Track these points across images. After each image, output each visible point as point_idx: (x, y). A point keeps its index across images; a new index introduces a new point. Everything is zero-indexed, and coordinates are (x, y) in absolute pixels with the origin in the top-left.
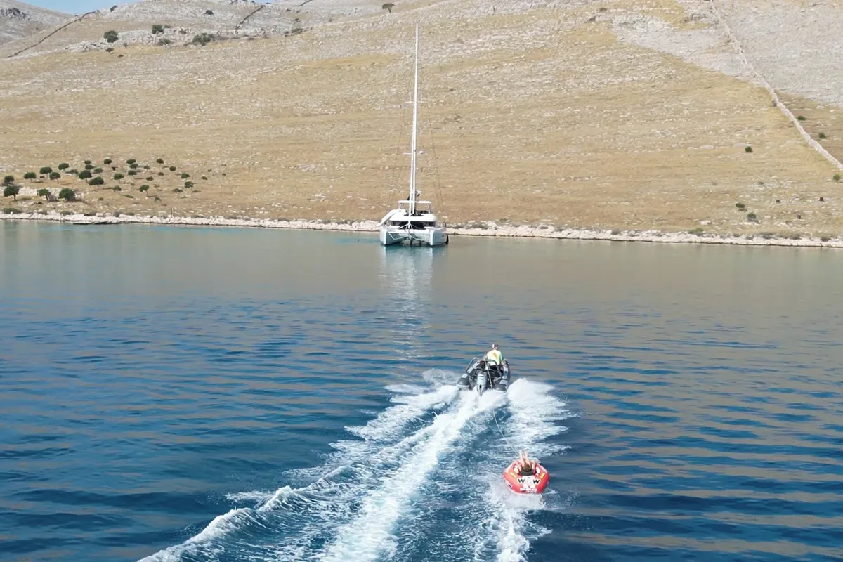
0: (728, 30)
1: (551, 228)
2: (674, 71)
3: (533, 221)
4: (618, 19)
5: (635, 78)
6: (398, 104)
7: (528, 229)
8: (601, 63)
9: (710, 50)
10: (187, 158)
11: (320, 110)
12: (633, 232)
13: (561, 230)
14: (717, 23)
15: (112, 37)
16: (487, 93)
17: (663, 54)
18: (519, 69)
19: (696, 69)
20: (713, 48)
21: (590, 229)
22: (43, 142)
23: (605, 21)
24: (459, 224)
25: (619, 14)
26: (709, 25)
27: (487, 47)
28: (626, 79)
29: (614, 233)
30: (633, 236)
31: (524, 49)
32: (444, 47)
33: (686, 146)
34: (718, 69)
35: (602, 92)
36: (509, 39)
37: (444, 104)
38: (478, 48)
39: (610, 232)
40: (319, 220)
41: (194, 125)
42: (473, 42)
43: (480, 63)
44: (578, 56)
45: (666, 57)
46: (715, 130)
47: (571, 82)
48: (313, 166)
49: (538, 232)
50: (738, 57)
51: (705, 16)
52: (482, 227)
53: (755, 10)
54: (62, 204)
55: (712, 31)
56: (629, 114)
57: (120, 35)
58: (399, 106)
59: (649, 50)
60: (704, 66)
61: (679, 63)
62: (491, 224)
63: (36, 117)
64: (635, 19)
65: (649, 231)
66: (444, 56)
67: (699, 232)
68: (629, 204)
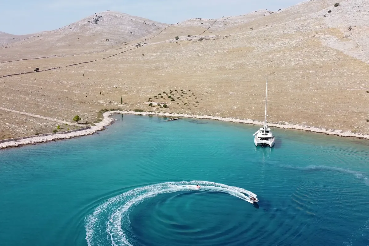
0: (357, 41)
1: (306, 126)
2: (340, 57)
3: (300, 122)
4: (322, 36)
5: (328, 59)
6: (256, 66)
7: (299, 126)
8: (317, 53)
9: (352, 49)
10: (197, 88)
11: (233, 68)
12: (332, 130)
13: (309, 127)
14: (354, 39)
15: (177, 38)
16: (282, 63)
17: (337, 50)
18: (291, 54)
19: (347, 56)
20: (353, 48)
21: (318, 128)
22: (159, 80)
23: (318, 37)
24: (277, 122)
25: (322, 35)
26: (351, 40)
27: (282, 45)
28: (325, 59)
29: (327, 130)
30: (333, 132)
31: (293, 46)
32: (269, 45)
33: (347, 88)
34: (355, 57)
35: (318, 64)
36: (288, 43)
37: (269, 66)
38: (279, 45)
39: (325, 129)
40: (234, 118)
41: (199, 73)
42: (278, 43)
43: (280, 51)
44: (310, 50)
45: (338, 51)
46: (356, 83)
47: (308, 60)
48: (232, 93)
49: (301, 127)
50: (361, 52)
51: (349, 36)
52: (284, 124)
53: (366, 34)
54: (163, 109)
55: (352, 42)
56: (327, 74)
57: (179, 37)
58: (256, 67)
59: (332, 49)
60: (350, 55)
61: (342, 54)
62: (287, 123)
63: (157, 68)
64: (327, 36)
65: (338, 130)
66: (269, 48)
67: (354, 132)
68: (330, 116)
